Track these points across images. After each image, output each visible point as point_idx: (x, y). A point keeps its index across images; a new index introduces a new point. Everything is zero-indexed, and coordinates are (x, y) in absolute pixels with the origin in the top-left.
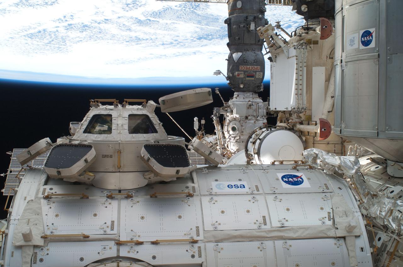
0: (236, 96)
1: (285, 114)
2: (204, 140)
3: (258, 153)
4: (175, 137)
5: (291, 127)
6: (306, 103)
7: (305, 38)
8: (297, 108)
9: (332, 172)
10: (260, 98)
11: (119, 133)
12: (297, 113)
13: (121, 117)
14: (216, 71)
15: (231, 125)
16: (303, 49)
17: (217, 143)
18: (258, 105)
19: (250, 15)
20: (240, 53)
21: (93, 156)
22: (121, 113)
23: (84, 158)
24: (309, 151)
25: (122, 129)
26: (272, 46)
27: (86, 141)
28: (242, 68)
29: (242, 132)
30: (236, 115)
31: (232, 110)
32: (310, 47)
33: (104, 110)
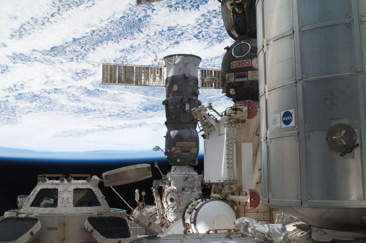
0: (174, 169)
1: (217, 185)
2: (145, 210)
3: (195, 223)
4: (117, 209)
5: (224, 197)
6: (236, 176)
7: (234, 118)
8: (229, 181)
9: (262, 239)
10: (196, 171)
11: (64, 206)
12: (229, 184)
13: (66, 191)
14: (155, 147)
15: (169, 197)
16: (232, 128)
17: (156, 213)
18: (193, 178)
19: (185, 97)
20: (177, 131)
21: (39, 229)
22: (67, 188)
23: (30, 231)
24: (241, 220)
25: (67, 203)
26: (204, 125)
27: (32, 214)
28: (178, 144)
29: (180, 203)
30: (173, 187)
31: (170, 182)
32: (239, 126)
33: (51, 185)
